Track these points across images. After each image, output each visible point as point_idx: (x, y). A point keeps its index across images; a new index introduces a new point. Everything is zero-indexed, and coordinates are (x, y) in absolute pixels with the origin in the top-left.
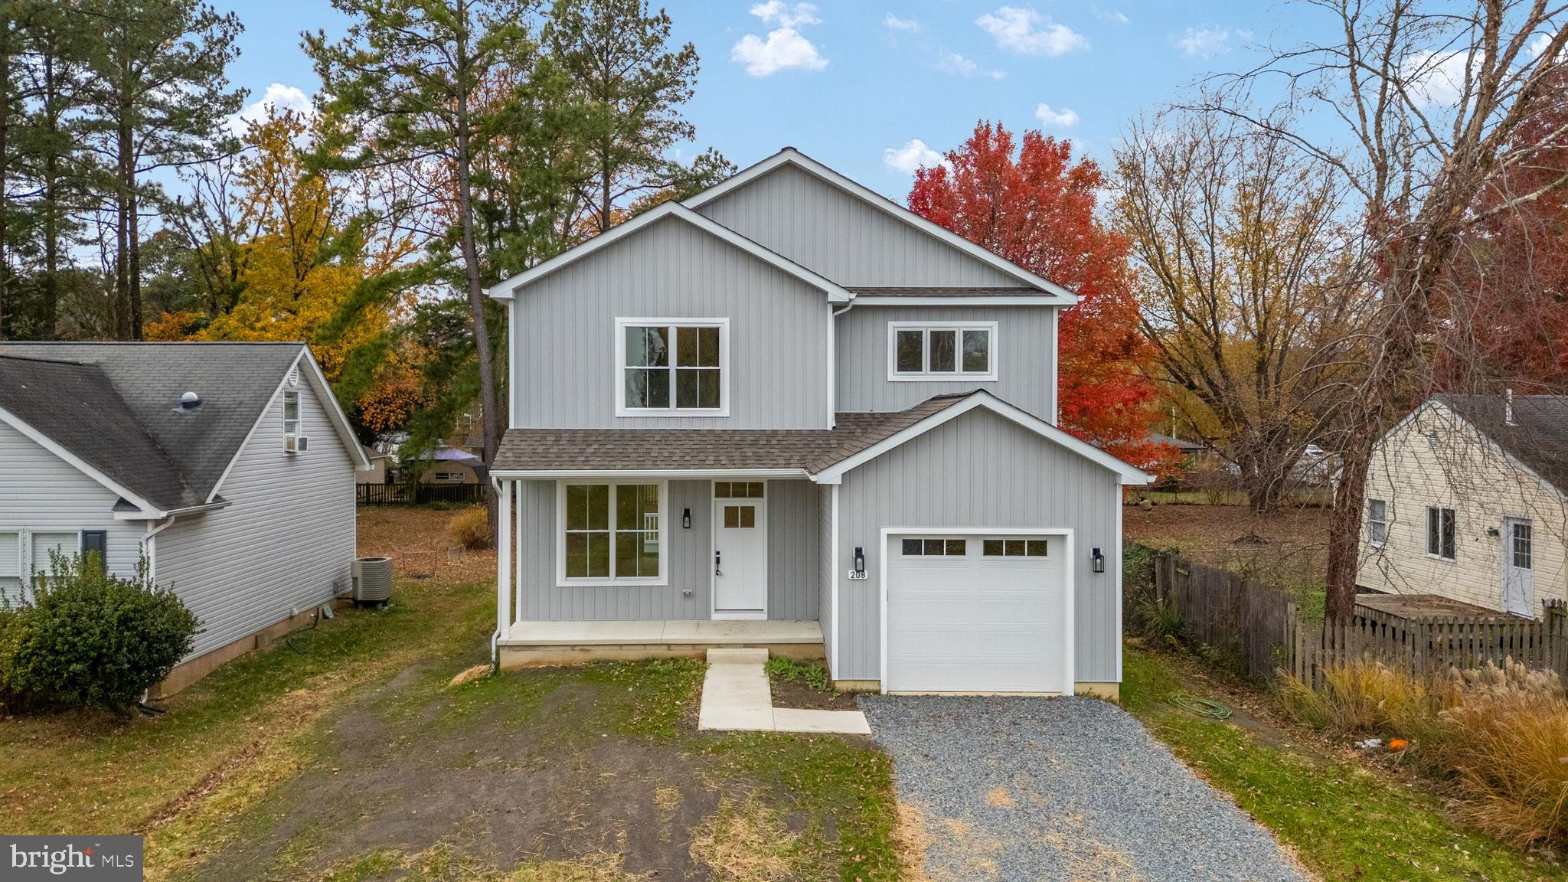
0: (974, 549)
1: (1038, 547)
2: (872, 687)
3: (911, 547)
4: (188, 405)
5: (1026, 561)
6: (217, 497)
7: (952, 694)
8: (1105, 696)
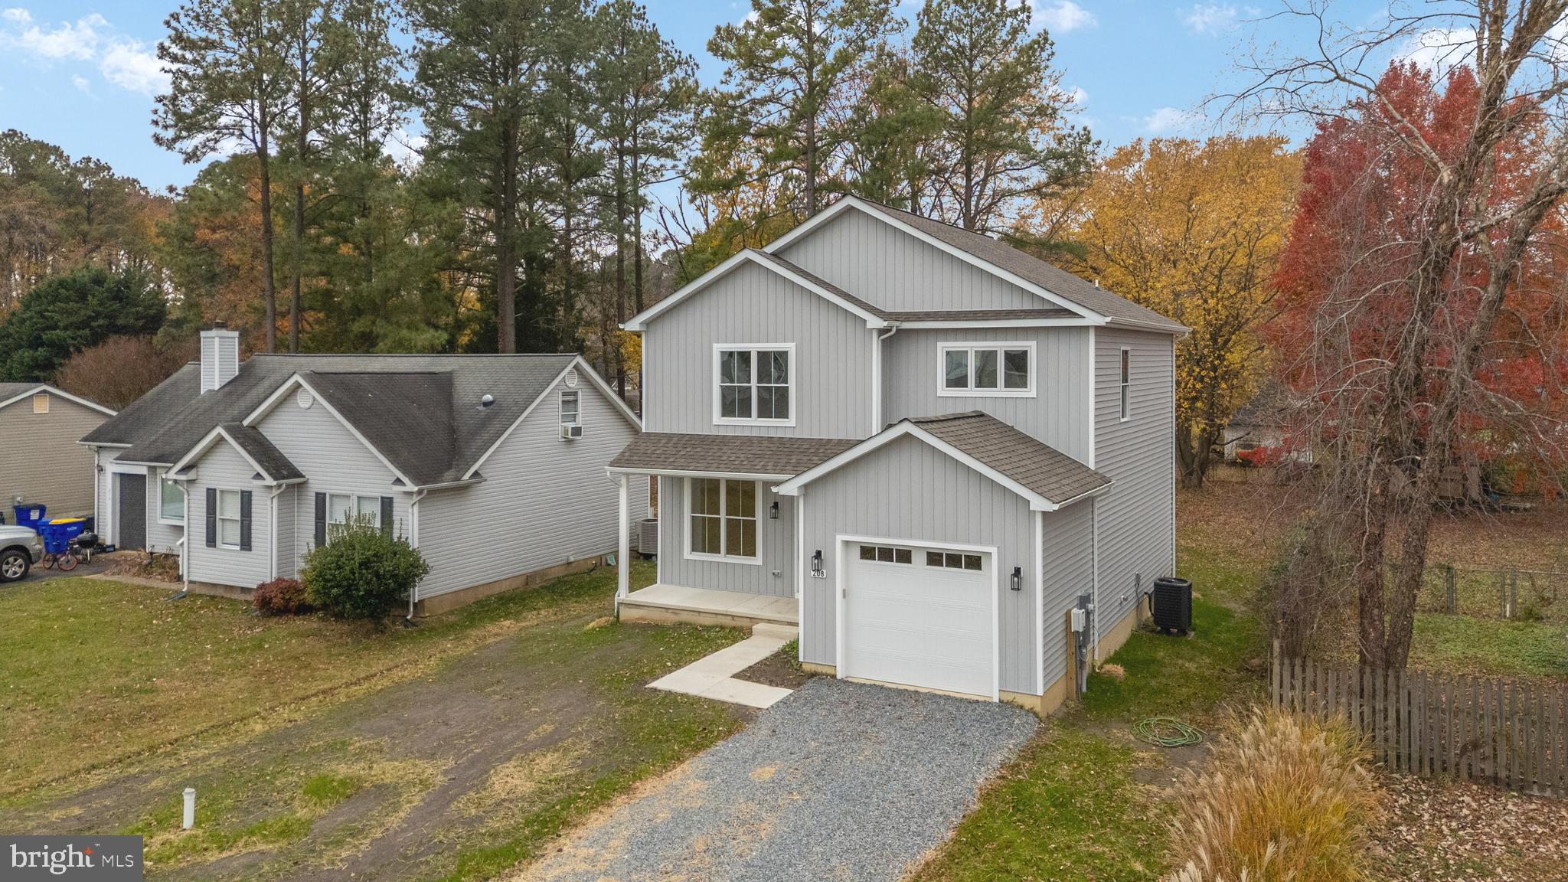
0: (919, 560)
1: (974, 562)
2: (830, 671)
3: (867, 552)
4: (486, 404)
5: (963, 573)
6: (476, 474)
7: (894, 686)
8: (1027, 706)
